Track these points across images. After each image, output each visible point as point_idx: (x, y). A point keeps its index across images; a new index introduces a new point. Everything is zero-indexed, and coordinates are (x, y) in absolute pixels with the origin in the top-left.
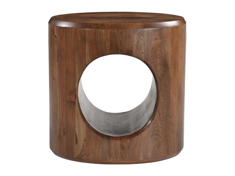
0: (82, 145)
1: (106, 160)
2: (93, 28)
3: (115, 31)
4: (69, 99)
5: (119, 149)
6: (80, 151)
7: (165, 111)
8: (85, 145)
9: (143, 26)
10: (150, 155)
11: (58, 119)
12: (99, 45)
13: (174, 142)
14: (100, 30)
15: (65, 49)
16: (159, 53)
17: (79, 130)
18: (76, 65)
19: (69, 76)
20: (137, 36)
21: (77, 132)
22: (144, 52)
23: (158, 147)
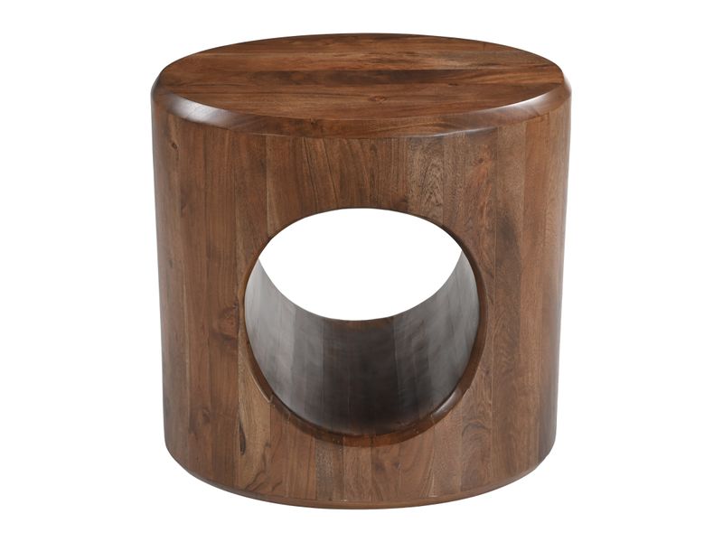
0: (258, 457)
1: (330, 500)
2: (289, 134)
3: (356, 143)
4: (220, 328)
5: (369, 470)
6: (254, 471)
7: (504, 359)
8: (268, 457)
9: (440, 125)
10: (458, 481)
11: (188, 376)
12: (306, 184)
13: (529, 440)
14: (310, 140)
15: (203, 187)
16: (487, 199)
17: (249, 416)
18: (239, 236)
19: (216, 265)
20: (422, 158)
21: (243, 419)
22: (442, 201)
23: (483, 460)
